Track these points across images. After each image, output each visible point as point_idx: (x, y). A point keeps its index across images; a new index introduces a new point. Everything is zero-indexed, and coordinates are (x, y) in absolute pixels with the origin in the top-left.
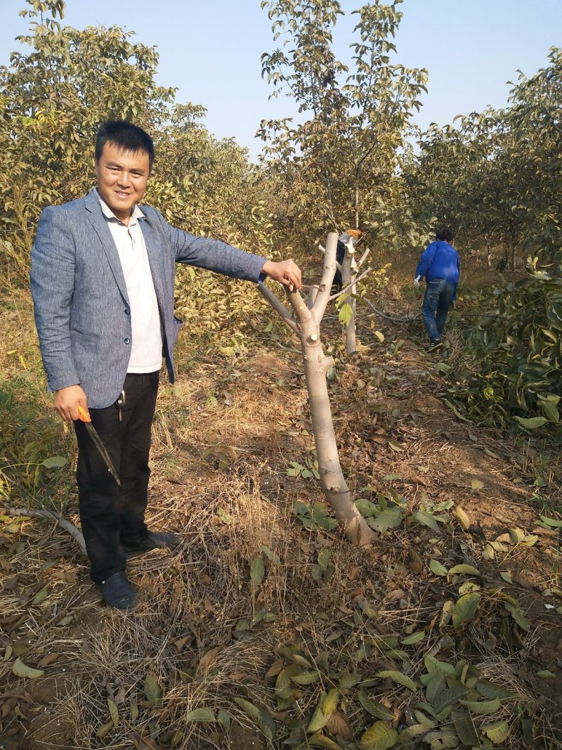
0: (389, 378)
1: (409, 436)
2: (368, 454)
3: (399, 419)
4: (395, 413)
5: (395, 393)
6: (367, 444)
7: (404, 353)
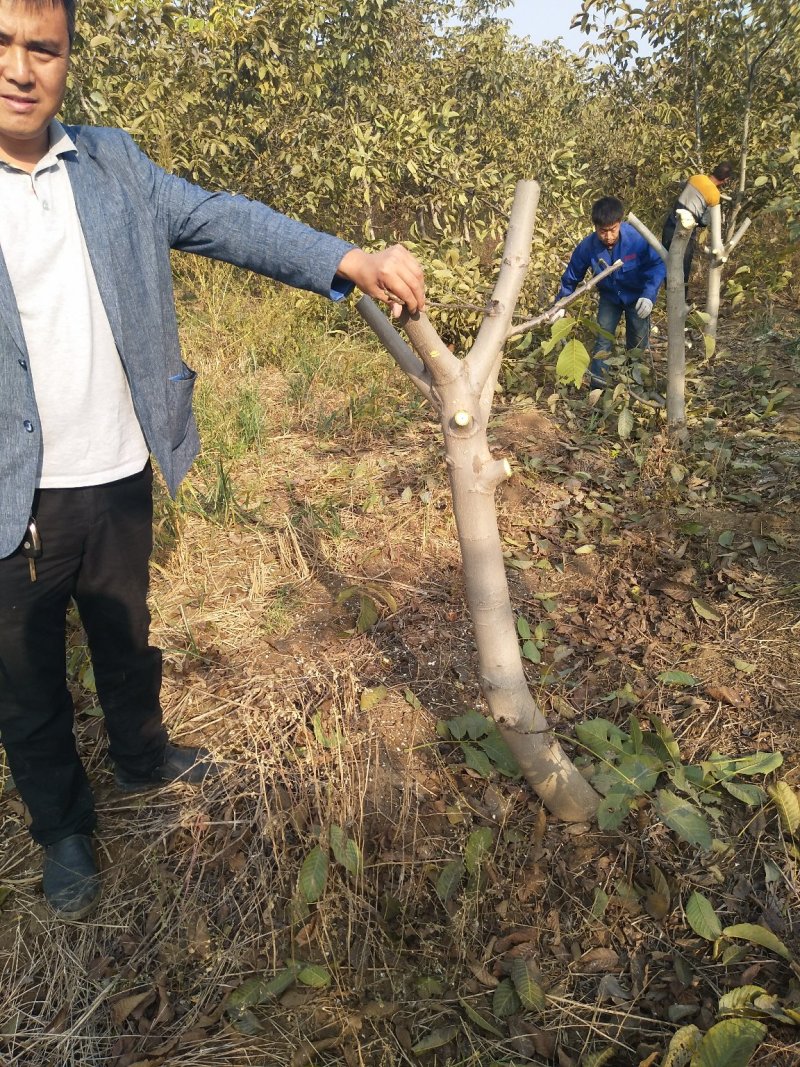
0: (737, 464)
1: (737, 589)
2: (648, 619)
3: (729, 551)
4: (725, 538)
5: (741, 496)
6: (650, 599)
7: (782, 415)
